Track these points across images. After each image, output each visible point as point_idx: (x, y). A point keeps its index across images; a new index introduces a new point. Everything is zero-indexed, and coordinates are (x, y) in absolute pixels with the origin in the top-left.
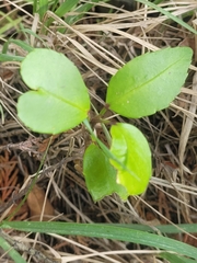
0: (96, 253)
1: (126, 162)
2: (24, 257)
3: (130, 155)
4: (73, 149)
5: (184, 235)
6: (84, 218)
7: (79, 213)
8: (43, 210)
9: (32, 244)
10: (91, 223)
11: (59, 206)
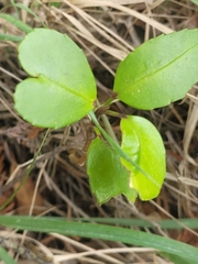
0: (92, 251)
1: (138, 161)
2: (11, 254)
3: (143, 153)
4: (68, 137)
5: (183, 230)
6: (77, 210)
7: (70, 203)
8: (33, 201)
9: (19, 240)
10: (86, 217)
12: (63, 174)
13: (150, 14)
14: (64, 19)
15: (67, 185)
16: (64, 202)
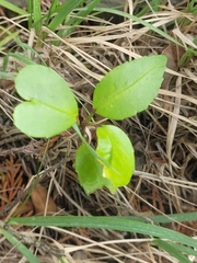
0: (95, 243)
1: (111, 159)
2: (31, 250)
3: (115, 152)
4: (71, 150)
5: (176, 224)
7: (80, 209)
8: (46, 206)
9: (37, 238)
11: (61, 203)
12: (73, 184)
13: (131, 46)
14: (63, 55)
15: (77, 193)
16: (75, 208)
